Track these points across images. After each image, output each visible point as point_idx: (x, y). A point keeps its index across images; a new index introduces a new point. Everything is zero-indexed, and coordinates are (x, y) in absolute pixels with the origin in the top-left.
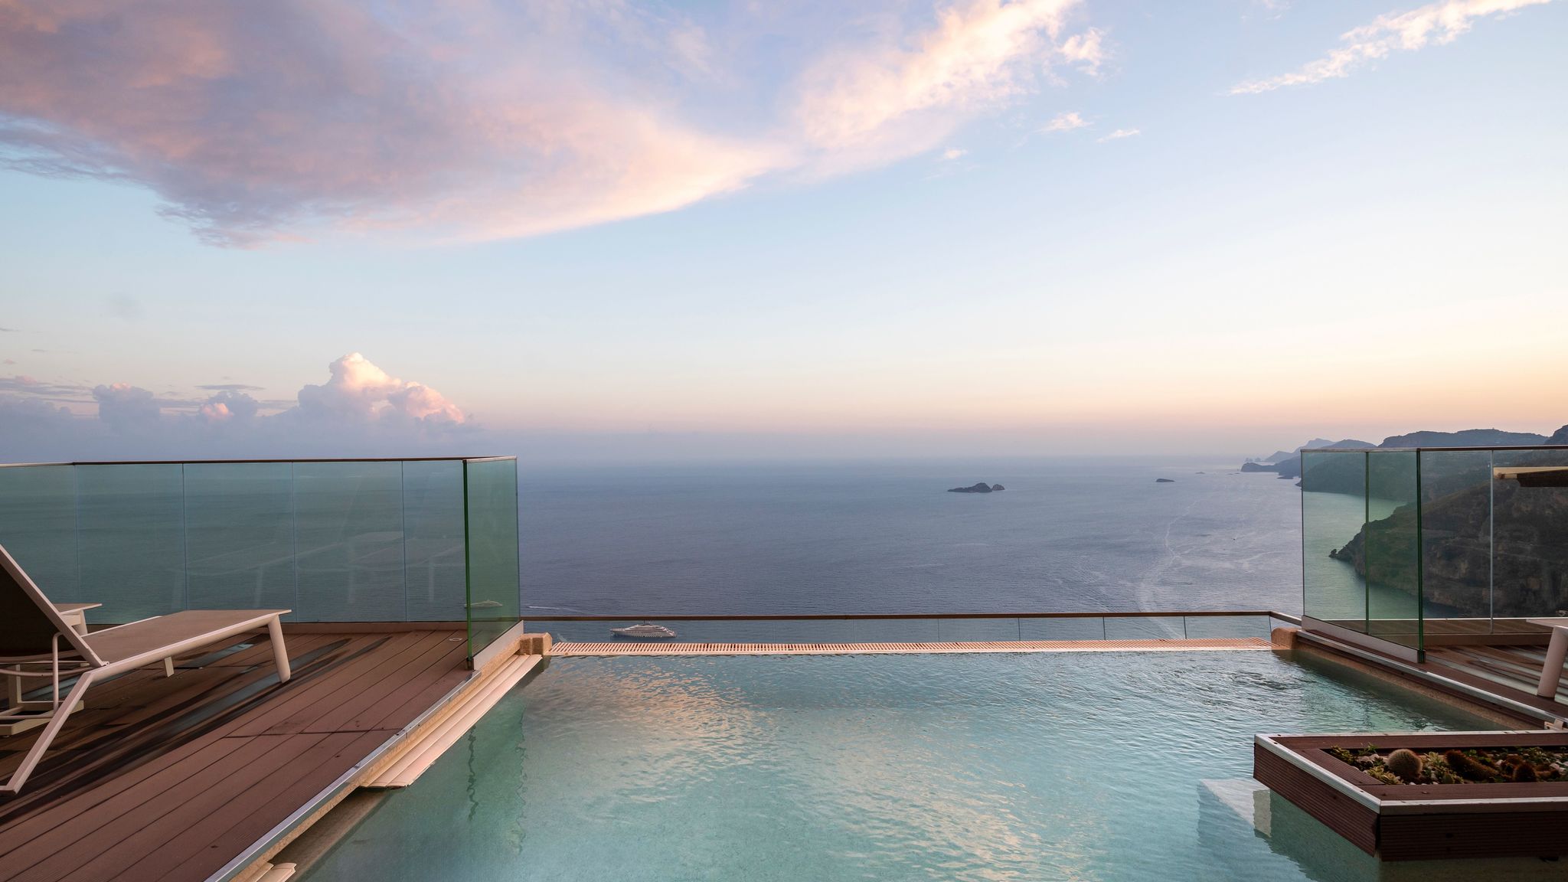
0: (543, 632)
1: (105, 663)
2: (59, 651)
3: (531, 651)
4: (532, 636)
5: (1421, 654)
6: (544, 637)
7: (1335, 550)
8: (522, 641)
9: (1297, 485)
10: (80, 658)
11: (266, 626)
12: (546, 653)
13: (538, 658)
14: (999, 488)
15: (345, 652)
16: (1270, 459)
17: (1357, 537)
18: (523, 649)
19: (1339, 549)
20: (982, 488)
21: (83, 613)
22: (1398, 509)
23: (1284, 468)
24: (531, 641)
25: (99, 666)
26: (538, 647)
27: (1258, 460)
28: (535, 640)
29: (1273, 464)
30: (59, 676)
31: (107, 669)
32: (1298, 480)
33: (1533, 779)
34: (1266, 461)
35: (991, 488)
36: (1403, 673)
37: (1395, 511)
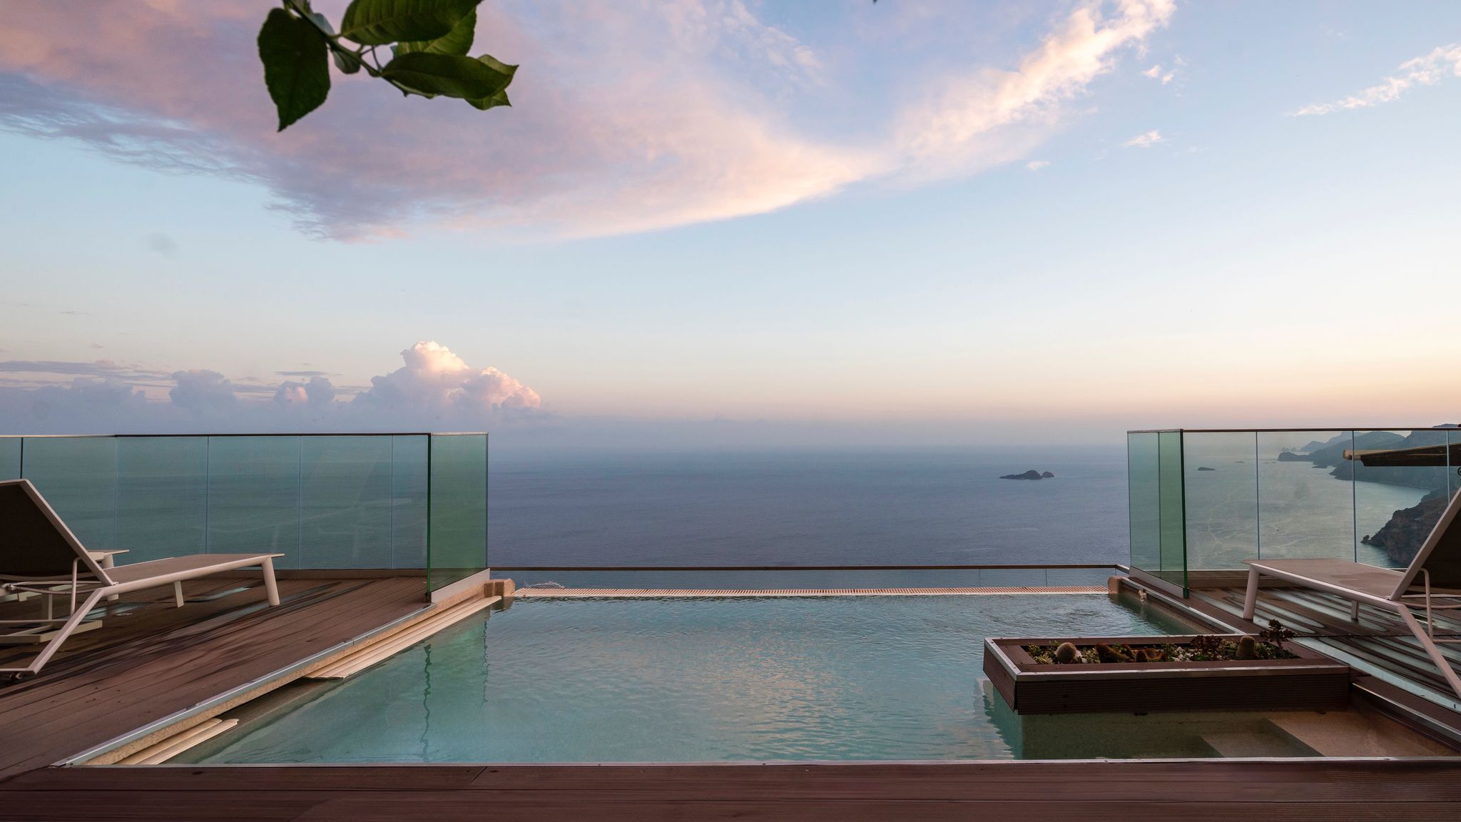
0: (507, 578)
1: (115, 583)
2: (78, 572)
3: (493, 592)
4: (495, 581)
5: (1186, 592)
6: (505, 581)
7: (1368, 537)
8: (486, 585)
9: (1331, 474)
10: (95, 578)
11: (260, 565)
12: (507, 595)
13: (499, 598)
14: (1048, 475)
15: (332, 591)
16: (1304, 449)
17: (1389, 525)
18: (487, 591)
19: (1371, 535)
20: (1032, 475)
21: (112, 556)
22: (1425, 497)
23: (1319, 458)
24: (494, 585)
25: (110, 585)
26: (500, 589)
27: (1294, 449)
28: (497, 584)
29: (1308, 454)
30: (76, 594)
31: (115, 588)
32: (1331, 469)
33: (1146, 661)
34: (1301, 451)
35: (1041, 475)
36: (1171, 606)
37: (1422, 499)
